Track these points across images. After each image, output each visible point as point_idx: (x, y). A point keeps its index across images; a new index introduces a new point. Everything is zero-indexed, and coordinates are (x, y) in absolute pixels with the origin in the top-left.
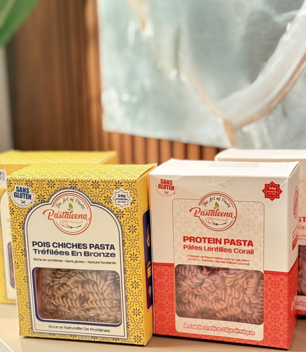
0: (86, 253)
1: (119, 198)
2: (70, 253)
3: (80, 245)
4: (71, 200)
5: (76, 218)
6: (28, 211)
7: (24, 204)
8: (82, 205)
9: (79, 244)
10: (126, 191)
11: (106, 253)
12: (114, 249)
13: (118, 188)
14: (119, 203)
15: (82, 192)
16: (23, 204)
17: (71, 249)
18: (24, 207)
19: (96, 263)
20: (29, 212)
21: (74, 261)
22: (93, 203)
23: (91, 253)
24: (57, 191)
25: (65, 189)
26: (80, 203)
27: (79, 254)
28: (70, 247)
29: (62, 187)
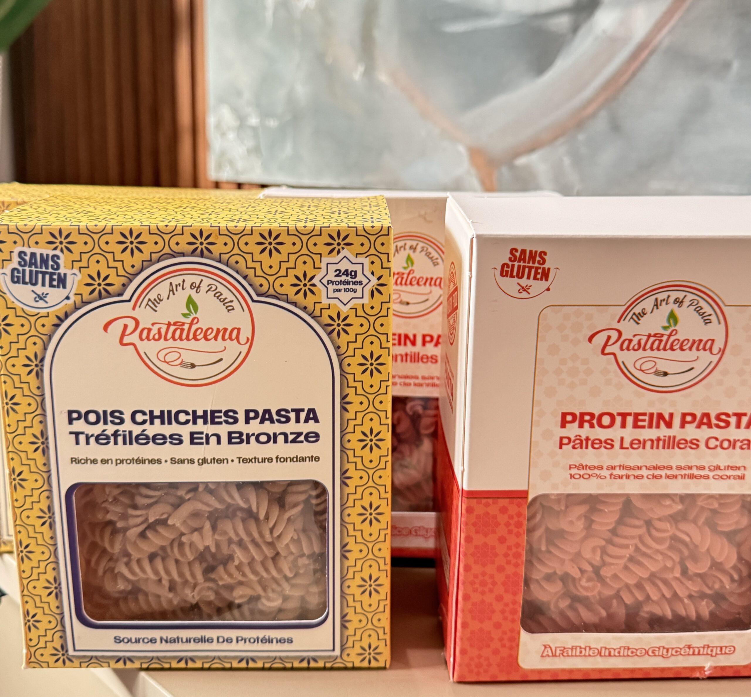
0: (233, 435)
1: (338, 279)
2: (186, 439)
3: (216, 414)
4: (194, 286)
5: (207, 339)
6: (56, 321)
7: (41, 304)
8: (226, 301)
9: (213, 412)
10: (360, 259)
11: (291, 433)
12: (317, 421)
13: (336, 250)
14: (337, 295)
15: (227, 265)
16: (41, 301)
17: (191, 427)
18: (43, 312)
19: (263, 460)
20: (57, 326)
21: (196, 461)
22: (258, 295)
23: (248, 435)
24: (151, 262)
25: (174, 257)
26: (221, 294)
27: (213, 439)
28: (187, 422)
29: (167, 250)
